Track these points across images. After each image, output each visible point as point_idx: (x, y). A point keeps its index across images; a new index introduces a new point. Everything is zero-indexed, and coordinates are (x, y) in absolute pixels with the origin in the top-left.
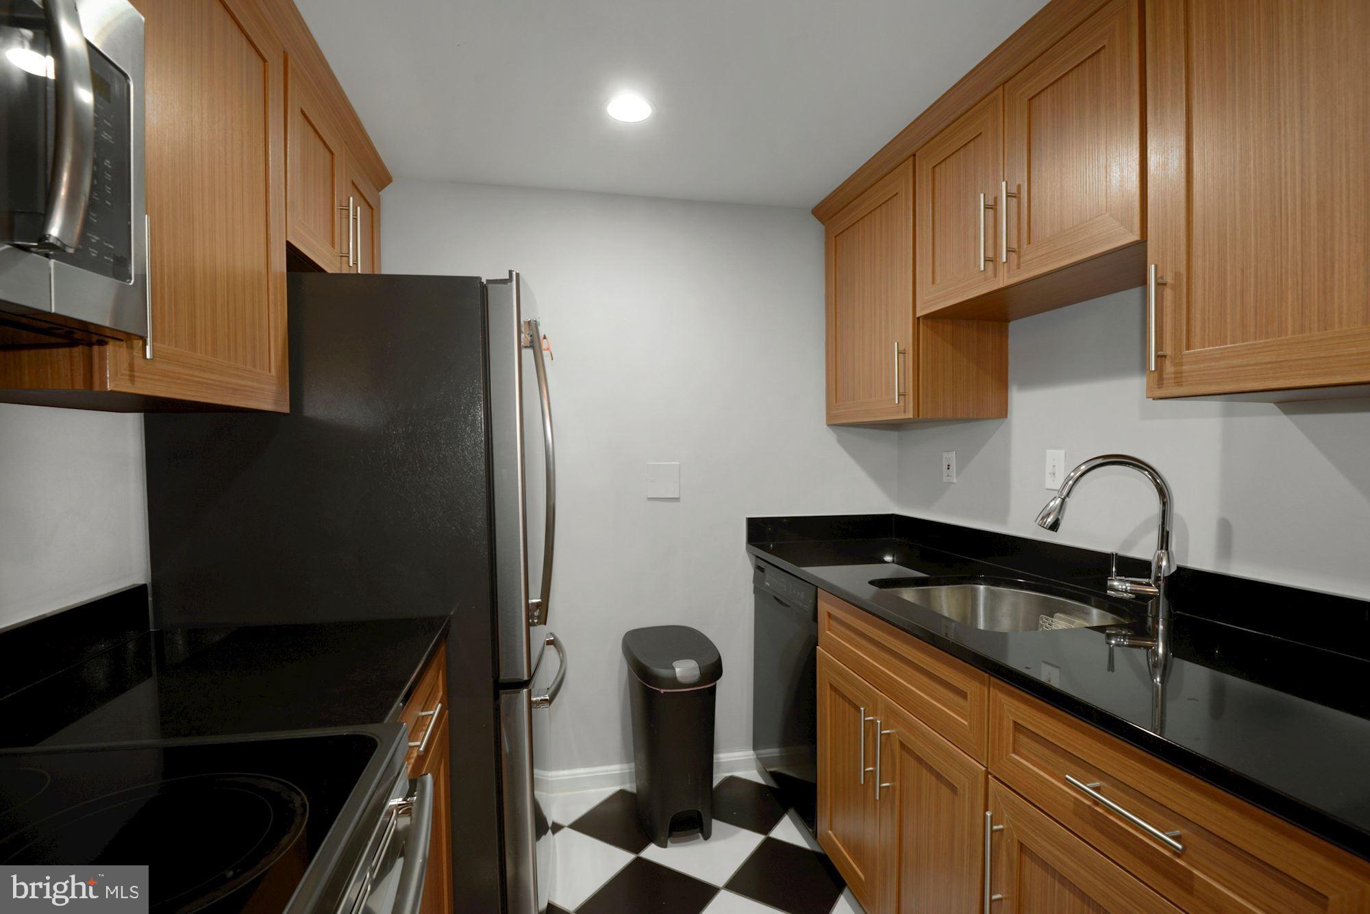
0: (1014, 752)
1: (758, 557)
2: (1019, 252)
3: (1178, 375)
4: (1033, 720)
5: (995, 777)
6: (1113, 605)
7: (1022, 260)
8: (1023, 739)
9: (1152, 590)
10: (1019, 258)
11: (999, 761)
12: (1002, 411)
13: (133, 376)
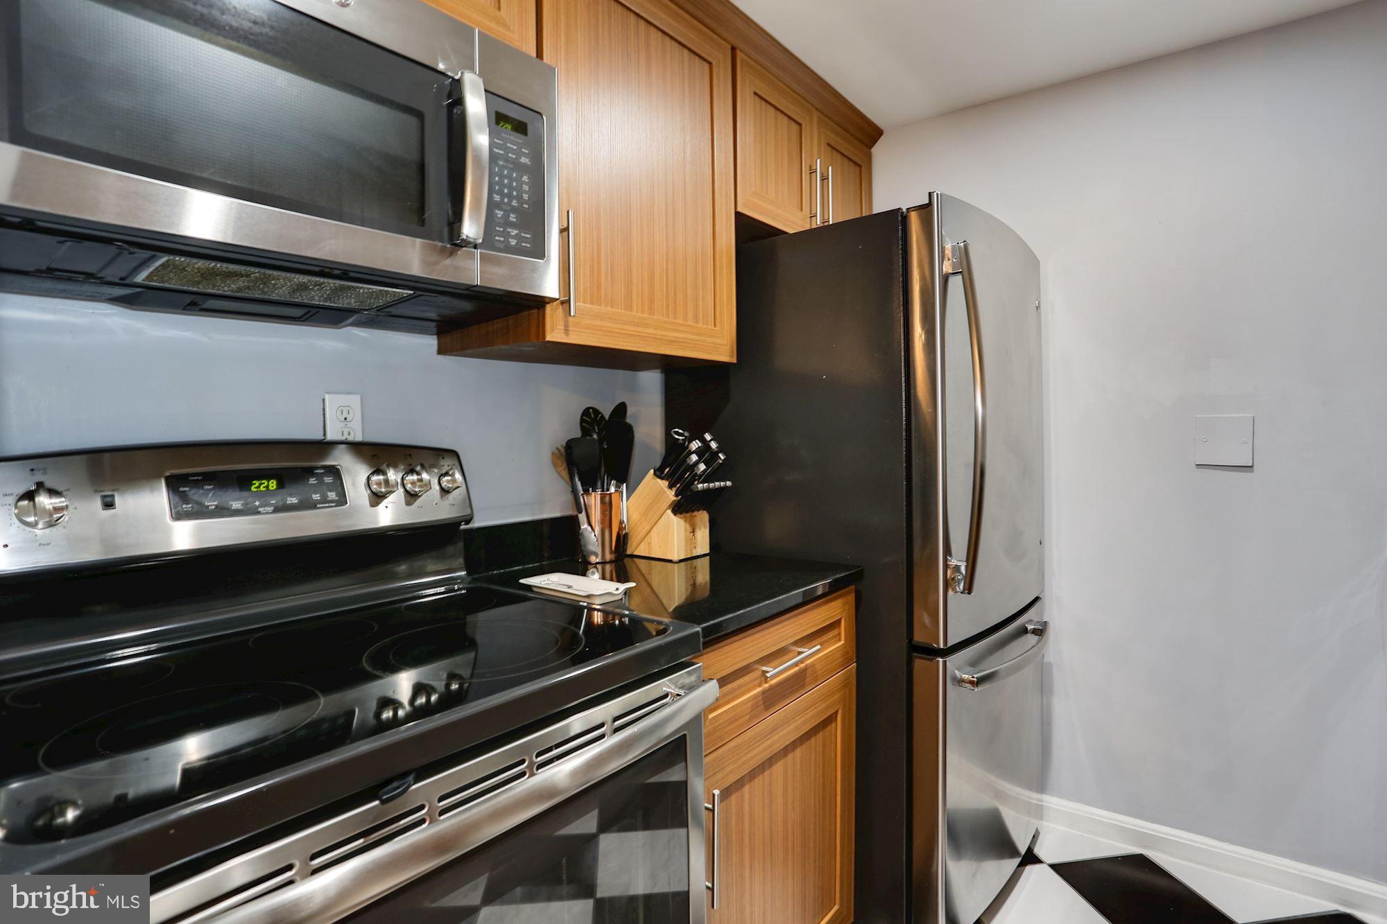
13: (568, 330)
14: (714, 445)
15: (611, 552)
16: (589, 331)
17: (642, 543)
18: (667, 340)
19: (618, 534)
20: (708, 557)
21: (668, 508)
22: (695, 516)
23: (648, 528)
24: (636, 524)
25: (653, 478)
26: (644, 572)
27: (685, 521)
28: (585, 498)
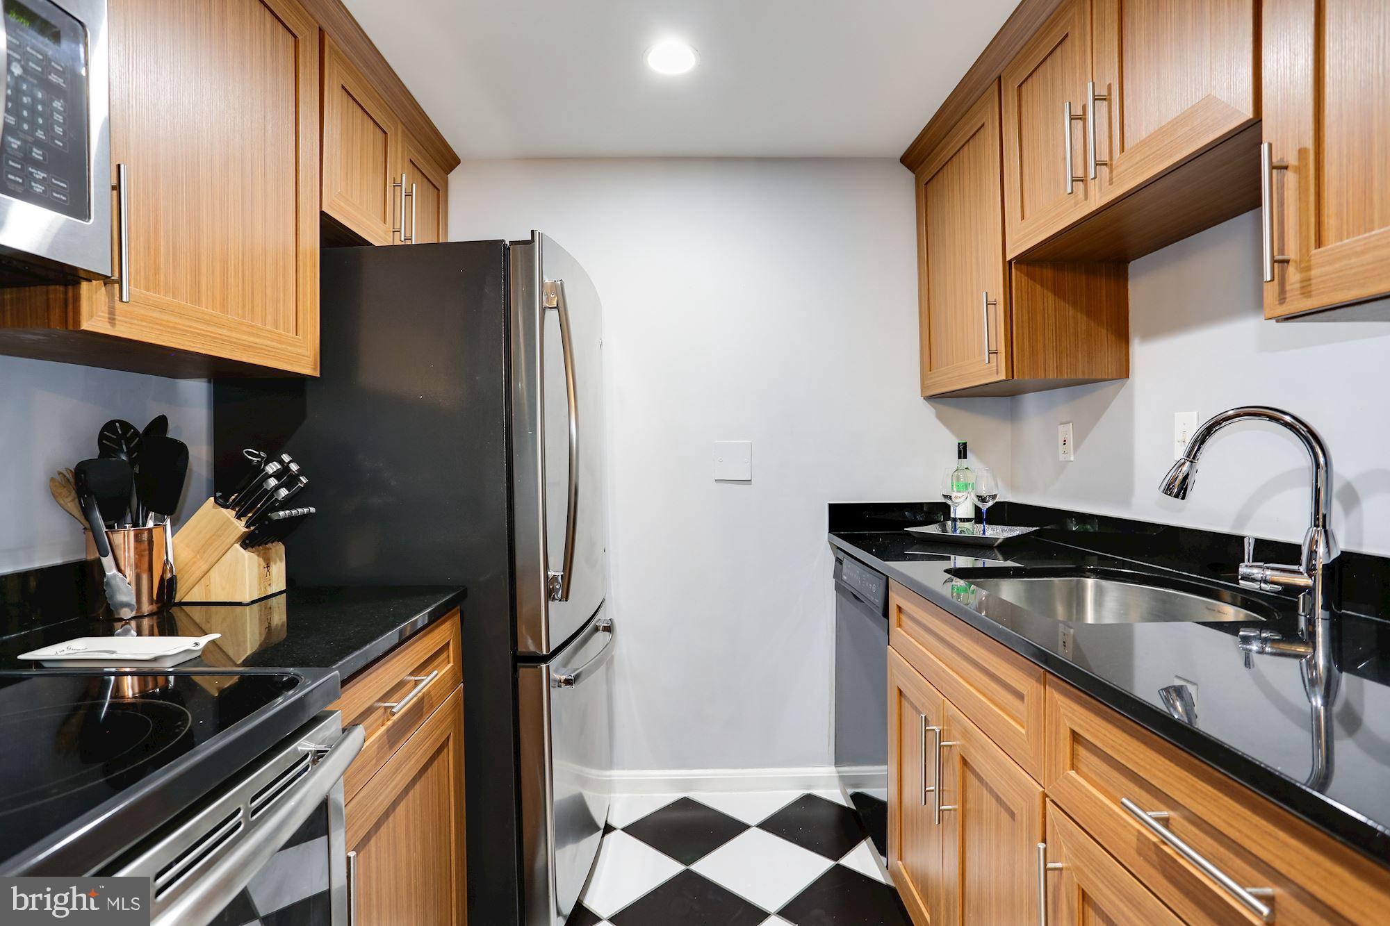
0: (1073, 767)
1: (838, 548)
2: (1111, 165)
3: (1305, 284)
4: (1090, 726)
5: (1053, 801)
6: (1247, 600)
7: (1115, 173)
8: (1082, 752)
9: (1303, 581)
10: (1111, 171)
11: (1056, 780)
12: (1124, 372)
13: (114, 319)
14: (294, 467)
15: (151, 601)
16: (144, 324)
17: (197, 587)
18: (244, 345)
19: (162, 579)
20: (285, 594)
21: (236, 542)
22: (269, 549)
23: (205, 567)
24: (186, 565)
25: (214, 507)
26: (198, 621)
27: (258, 555)
28: (111, 535)
